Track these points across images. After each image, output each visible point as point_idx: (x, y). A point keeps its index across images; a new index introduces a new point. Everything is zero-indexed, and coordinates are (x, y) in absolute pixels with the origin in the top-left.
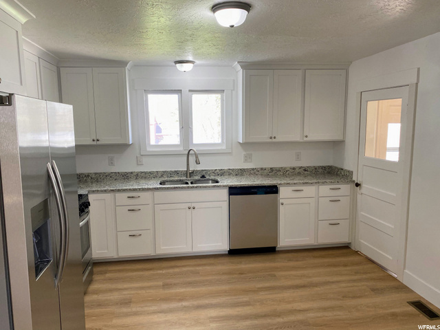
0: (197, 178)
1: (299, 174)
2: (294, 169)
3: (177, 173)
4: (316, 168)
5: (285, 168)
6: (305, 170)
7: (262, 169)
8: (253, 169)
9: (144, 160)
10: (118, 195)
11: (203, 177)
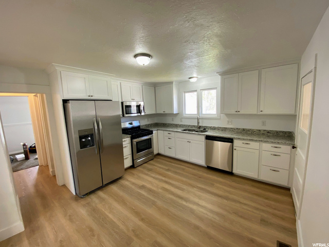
0: (202, 129)
1: (263, 134)
2: (259, 131)
3: (194, 126)
4: (277, 132)
5: (253, 130)
6: (268, 132)
7: (237, 129)
8: (232, 128)
9: (183, 120)
10: (165, 132)
11: (204, 129)
